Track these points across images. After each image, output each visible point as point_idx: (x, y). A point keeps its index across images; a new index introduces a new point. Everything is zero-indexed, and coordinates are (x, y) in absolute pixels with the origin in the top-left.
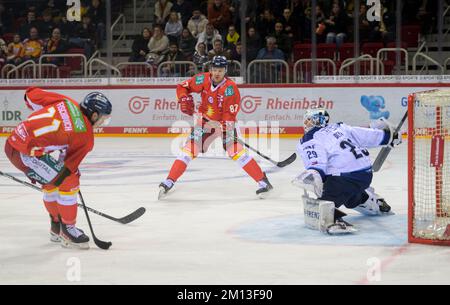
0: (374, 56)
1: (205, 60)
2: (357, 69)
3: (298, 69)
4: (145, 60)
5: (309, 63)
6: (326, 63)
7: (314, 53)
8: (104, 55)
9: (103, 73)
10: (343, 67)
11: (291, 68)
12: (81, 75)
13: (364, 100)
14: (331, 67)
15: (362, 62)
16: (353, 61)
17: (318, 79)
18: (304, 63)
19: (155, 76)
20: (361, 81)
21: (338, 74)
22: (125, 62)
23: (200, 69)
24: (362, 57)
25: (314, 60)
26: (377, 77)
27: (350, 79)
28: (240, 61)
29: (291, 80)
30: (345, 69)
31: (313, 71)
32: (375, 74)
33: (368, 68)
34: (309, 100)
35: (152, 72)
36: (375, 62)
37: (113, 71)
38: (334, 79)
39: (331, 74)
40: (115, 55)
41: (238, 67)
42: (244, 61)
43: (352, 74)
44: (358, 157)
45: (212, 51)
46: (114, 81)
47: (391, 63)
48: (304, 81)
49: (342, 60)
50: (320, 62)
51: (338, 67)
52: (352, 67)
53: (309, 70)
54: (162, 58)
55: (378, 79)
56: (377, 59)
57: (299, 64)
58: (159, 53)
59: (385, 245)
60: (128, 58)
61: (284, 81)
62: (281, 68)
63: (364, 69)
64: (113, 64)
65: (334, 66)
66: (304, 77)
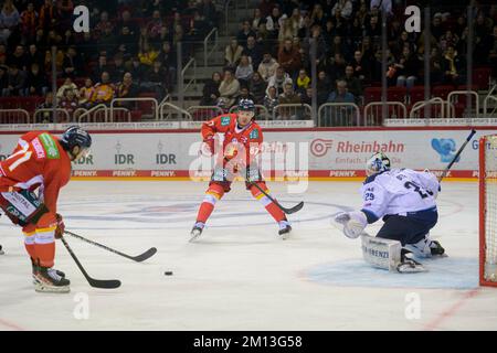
0: (445, 99)
1: (275, 104)
2: (427, 113)
3: (368, 113)
4: (216, 104)
5: (380, 106)
6: (396, 106)
7: (384, 97)
8: (175, 99)
9: (174, 117)
10: (413, 110)
11: (362, 113)
12: (153, 119)
13: (435, 143)
14: (402, 110)
15: (433, 105)
16: (423, 104)
17: (389, 123)
18: (374, 106)
20: (431, 124)
21: (408, 117)
22: (196, 106)
23: (271, 112)
24: (433, 100)
25: (384, 103)
26: (448, 120)
27: (421, 122)
28: (310, 104)
29: (362, 125)
30: (415, 112)
31: (383, 115)
32: (445, 117)
33: (439, 111)
34: (380, 143)
36: (445, 105)
37: (184, 115)
38: (405, 122)
39: (402, 117)
40: (186, 98)
41: (308, 110)
42: (314, 104)
43: (422, 117)
44: (424, 196)
45: (282, 95)
46: (185, 125)
47: (462, 106)
48: (375, 125)
49: (413, 103)
50: (391, 105)
51: (409, 110)
52: (422, 110)
53: (380, 112)
54: (233, 101)
55: (448, 122)
56: (448, 102)
57: (369, 109)
58: (230, 97)
59: (457, 288)
60: (198, 102)
63: (434, 112)
64: (184, 108)
65: (405, 110)
66: (375, 120)
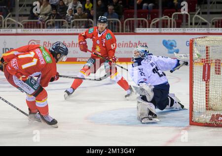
0: (170, 17)
1: (72, 19)
2: (160, 25)
3: (126, 24)
4: (37, 19)
5: (133, 21)
6: (142, 21)
7: (135, 15)
8: (14, 16)
9: (13, 26)
10: (152, 23)
11: (122, 24)
14: (146, 23)
15: (163, 20)
16: (158, 20)
17: (138, 30)
18: (130, 21)
19: (44, 28)
20: (163, 32)
21: (149, 27)
22: (26, 20)
23: (69, 24)
24: (164, 18)
25: (135, 19)
26: (172, 29)
27: (157, 30)
29: (122, 31)
30: (154, 24)
31: (135, 26)
32: (171, 27)
33: (167, 24)
34: (133, 42)
35: (42, 26)
36: (171, 20)
37: (19, 25)
38: (148, 30)
39: (146, 27)
40: (20, 15)
41: (91, 23)
42: (95, 19)
43: (157, 27)
44: (161, 76)
45: (76, 14)
46: (20, 31)
47: (180, 21)
48: (130, 32)
49: (152, 19)
50: (139, 20)
51: (150, 23)
52: (157, 23)
53: (133, 24)
54: (47, 17)
55: (172, 30)
56: (172, 19)
57: (127, 22)
58: (46, 15)
59: (176, 127)
60: (27, 17)
61: (118, 31)
62: (116, 24)
63: (165, 25)
64: (19, 21)
65: (147, 23)
66: (130, 29)
